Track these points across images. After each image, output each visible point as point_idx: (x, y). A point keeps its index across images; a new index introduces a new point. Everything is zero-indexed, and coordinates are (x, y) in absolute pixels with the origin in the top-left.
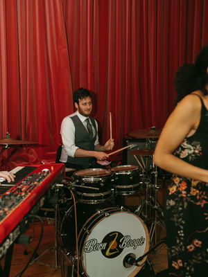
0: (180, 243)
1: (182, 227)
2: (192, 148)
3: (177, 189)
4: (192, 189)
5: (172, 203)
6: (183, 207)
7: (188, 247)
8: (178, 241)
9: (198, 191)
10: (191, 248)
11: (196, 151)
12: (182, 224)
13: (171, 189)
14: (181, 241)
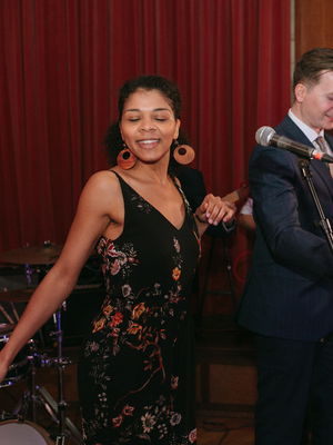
0: (99, 414)
1: (105, 387)
2: (124, 255)
3: (106, 324)
4: (132, 325)
5: (94, 346)
6: (110, 353)
7: (114, 420)
8: (97, 411)
9: (140, 327)
10: (118, 421)
11: (131, 259)
12: (104, 382)
13: (96, 324)
14: (101, 410)
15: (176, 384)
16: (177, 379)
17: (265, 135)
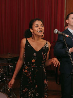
15: (37, 87)
16: (37, 85)
17: (56, 31)
